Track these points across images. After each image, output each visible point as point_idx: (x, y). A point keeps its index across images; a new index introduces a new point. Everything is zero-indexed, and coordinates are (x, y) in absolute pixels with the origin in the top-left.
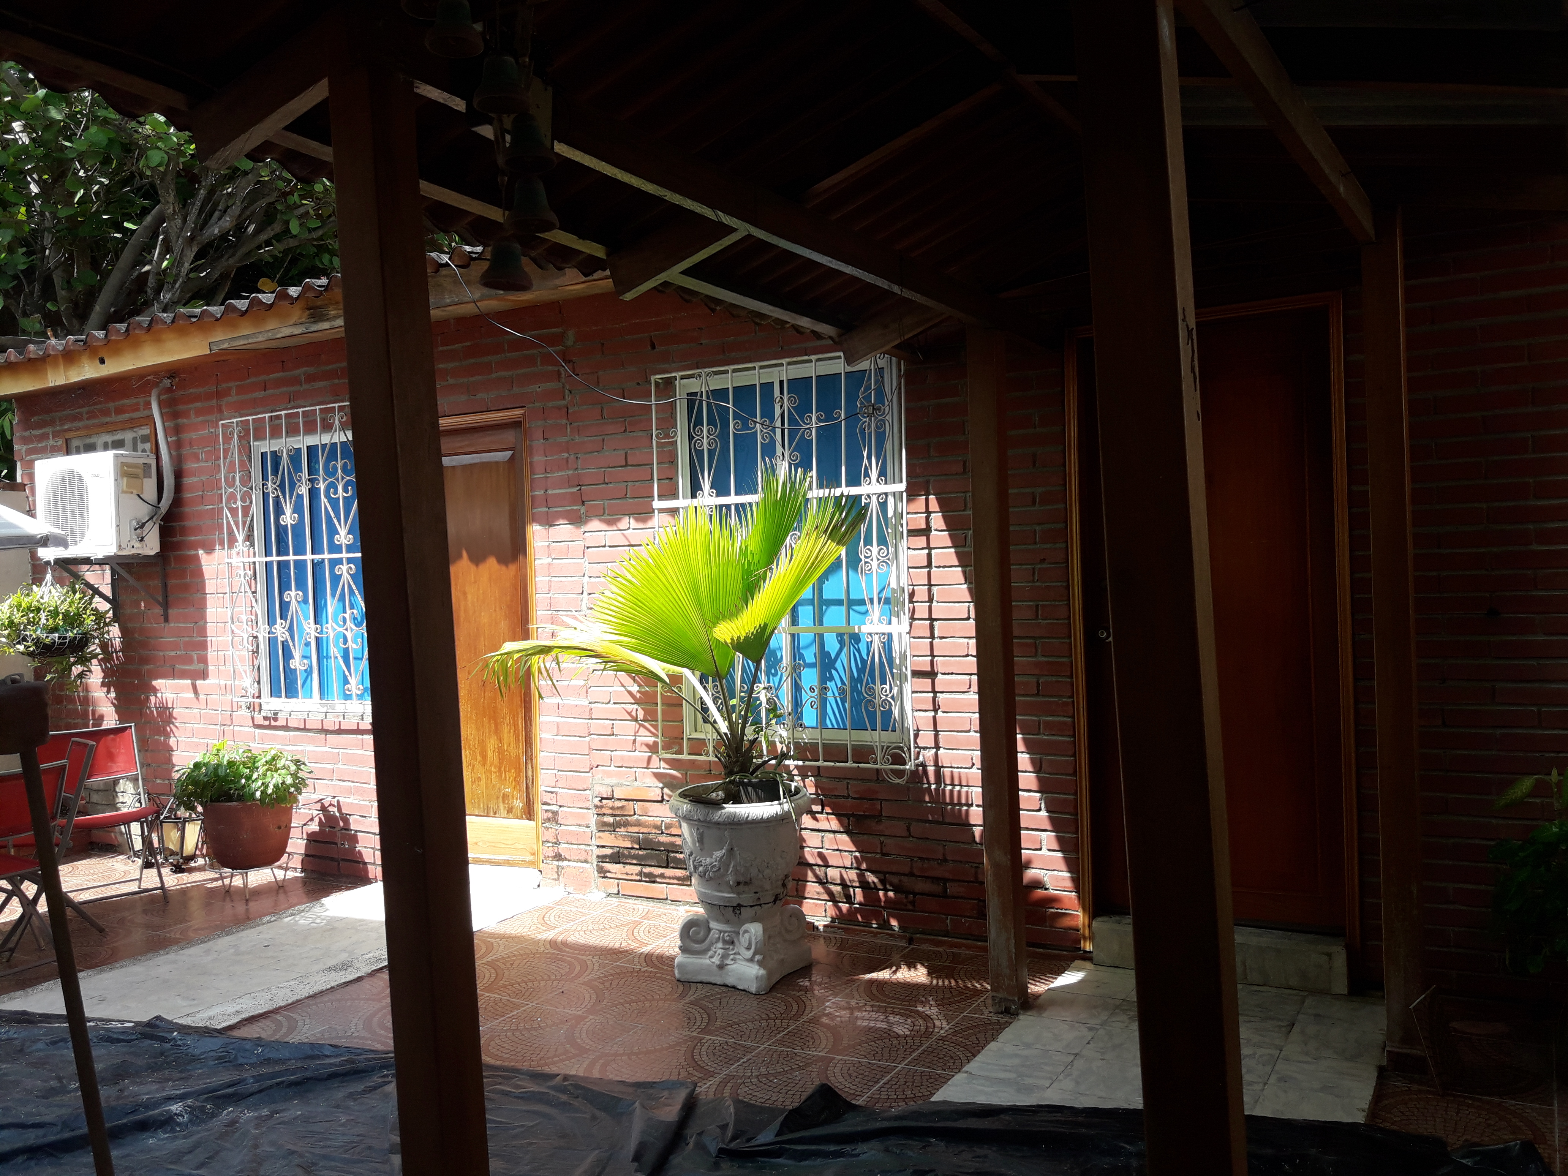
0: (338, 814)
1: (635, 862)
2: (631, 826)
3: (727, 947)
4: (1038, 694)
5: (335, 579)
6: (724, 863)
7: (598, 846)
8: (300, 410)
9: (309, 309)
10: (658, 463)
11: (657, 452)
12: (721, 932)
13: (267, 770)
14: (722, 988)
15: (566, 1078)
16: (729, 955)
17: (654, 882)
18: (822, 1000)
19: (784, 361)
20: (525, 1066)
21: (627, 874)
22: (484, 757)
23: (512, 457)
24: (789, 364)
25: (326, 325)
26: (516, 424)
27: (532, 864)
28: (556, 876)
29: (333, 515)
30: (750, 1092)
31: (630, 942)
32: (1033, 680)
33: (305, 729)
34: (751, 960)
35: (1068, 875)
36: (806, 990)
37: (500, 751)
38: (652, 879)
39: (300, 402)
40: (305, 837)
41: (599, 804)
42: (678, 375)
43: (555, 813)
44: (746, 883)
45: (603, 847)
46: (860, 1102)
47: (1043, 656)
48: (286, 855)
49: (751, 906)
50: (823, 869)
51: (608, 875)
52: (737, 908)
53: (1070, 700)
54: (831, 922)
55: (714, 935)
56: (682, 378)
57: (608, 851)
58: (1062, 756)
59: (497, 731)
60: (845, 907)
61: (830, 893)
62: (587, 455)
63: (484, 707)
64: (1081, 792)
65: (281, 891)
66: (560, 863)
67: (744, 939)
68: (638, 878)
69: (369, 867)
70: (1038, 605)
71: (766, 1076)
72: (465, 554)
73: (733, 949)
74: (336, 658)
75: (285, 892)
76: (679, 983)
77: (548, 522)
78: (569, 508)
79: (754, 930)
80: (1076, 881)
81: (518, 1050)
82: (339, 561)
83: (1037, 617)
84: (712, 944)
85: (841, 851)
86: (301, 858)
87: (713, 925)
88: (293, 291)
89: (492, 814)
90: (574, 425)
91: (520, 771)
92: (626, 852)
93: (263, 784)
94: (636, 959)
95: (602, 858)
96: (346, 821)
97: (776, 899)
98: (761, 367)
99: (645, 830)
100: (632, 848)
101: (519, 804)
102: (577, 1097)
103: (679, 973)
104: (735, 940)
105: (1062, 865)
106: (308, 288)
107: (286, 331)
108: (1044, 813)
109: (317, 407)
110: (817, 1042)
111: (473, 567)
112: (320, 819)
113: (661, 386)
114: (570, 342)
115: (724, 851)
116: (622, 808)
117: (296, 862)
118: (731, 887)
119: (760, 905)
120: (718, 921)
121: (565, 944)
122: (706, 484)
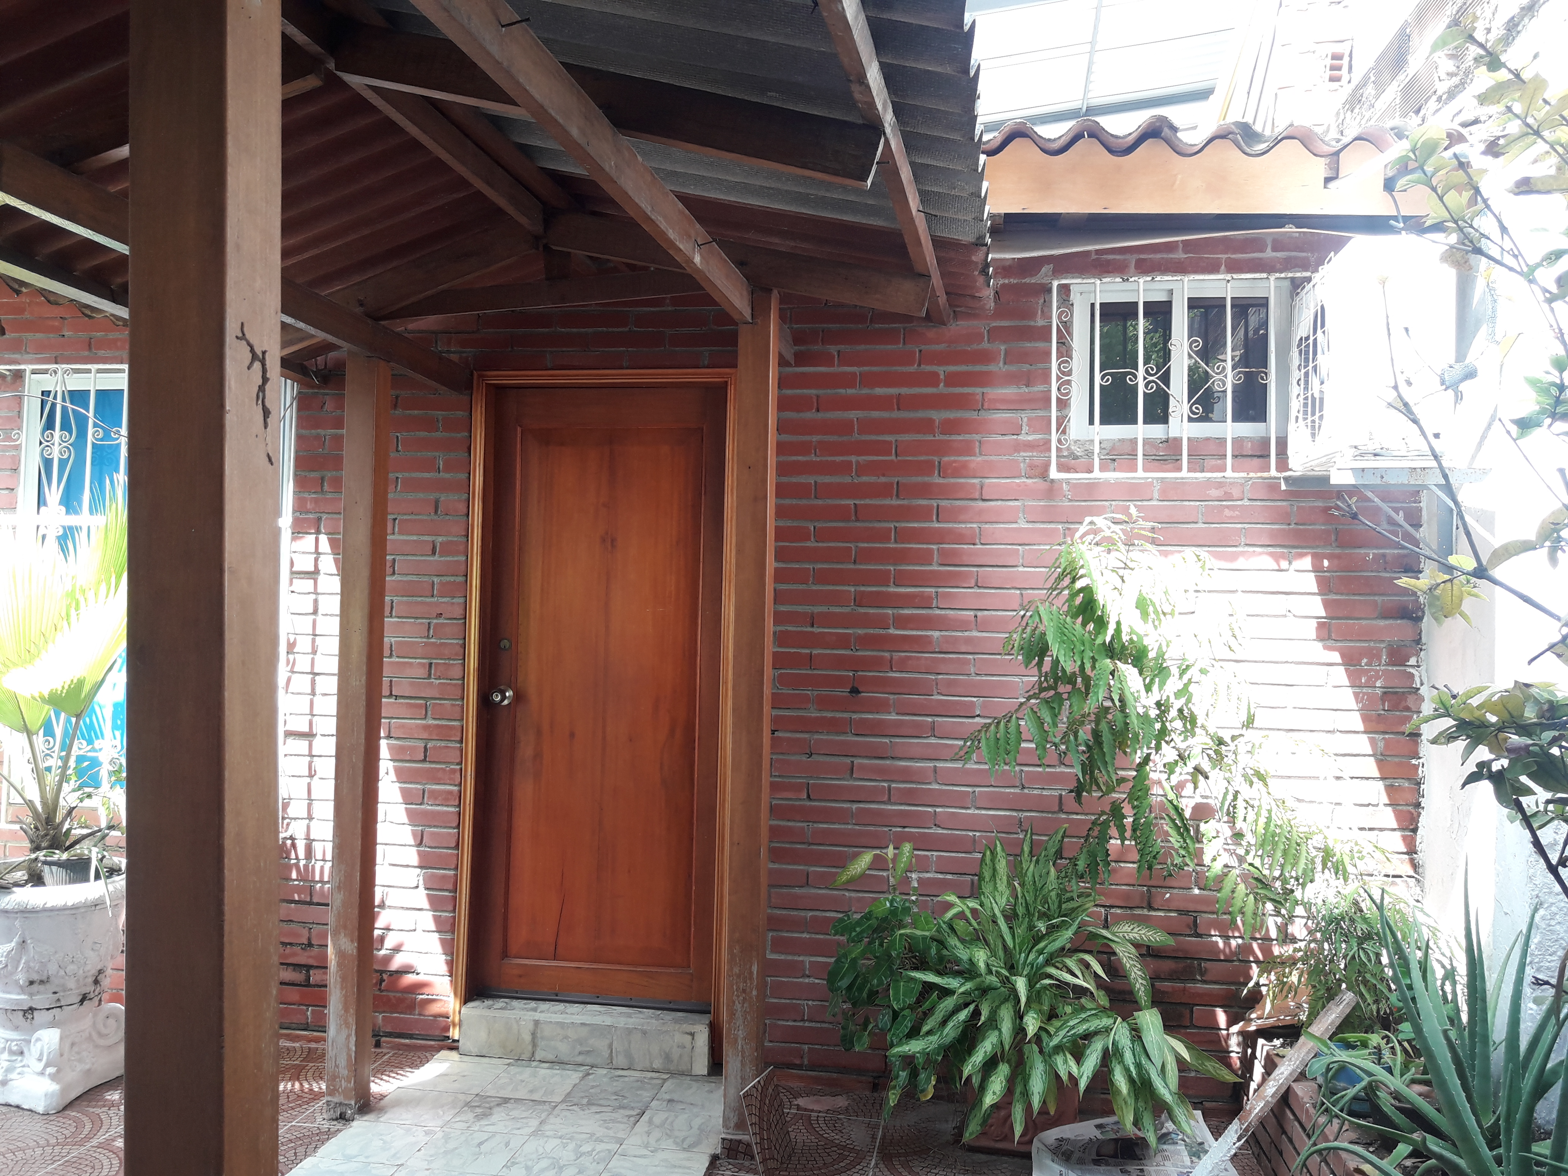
3: (14, 1058)
4: (424, 760)
6: (13, 958)
12: (7, 1041)
14: (4, 1108)
16: (15, 1068)
32: (421, 744)
34: (42, 1073)
35: (444, 957)
42: (28, 368)
44: (42, 982)
47: (434, 719)
49: (48, 1009)
52: (29, 1012)
53: (458, 767)
58: (445, 827)
64: (462, 867)
67: (34, 1050)
70: (430, 665)
73: (21, 1061)
79: (49, 1038)
80: (451, 964)
83: (429, 677)
97: (84, 999)
104: (26, 1051)
105: (438, 947)
108: (422, 891)
113: (9, 378)
115: (13, 944)
118: (21, 987)
119: (60, 1007)
122: (54, 499)
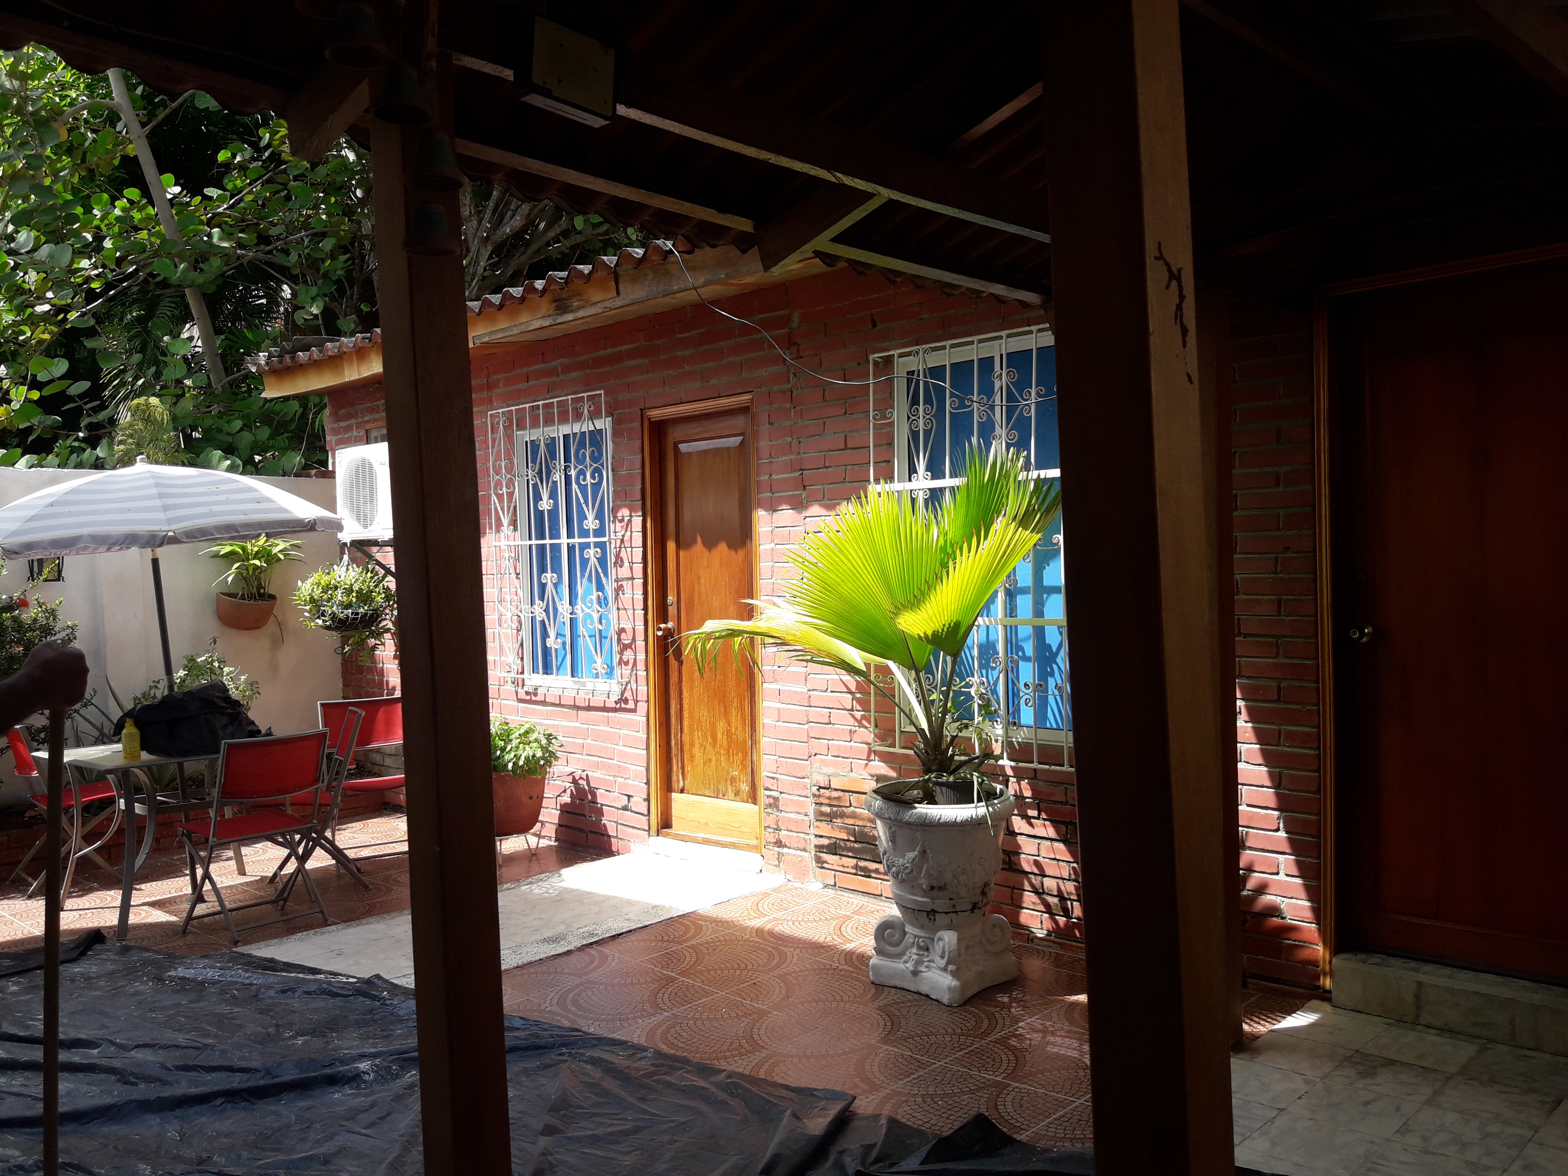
0: (587, 788)
1: (850, 854)
2: (848, 817)
3: (922, 953)
4: (1278, 701)
5: (585, 562)
6: (917, 864)
7: (816, 836)
8: (555, 400)
9: (555, 301)
10: (875, 446)
11: (874, 434)
12: (915, 936)
13: (520, 743)
14: (916, 996)
15: (731, 1075)
16: (923, 962)
17: (869, 877)
18: (1016, 1020)
19: (1004, 333)
20: (696, 1058)
21: (843, 866)
22: (714, 739)
23: (742, 442)
24: (1009, 336)
25: (569, 317)
26: (744, 410)
27: (755, 848)
28: (776, 863)
29: (582, 501)
30: (910, 1112)
31: (835, 937)
32: (1274, 684)
33: (560, 705)
34: (945, 969)
35: (1308, 904)
36: (1003, 1006)
37: (729, 734)
38: (867, 873)
39: (557, 392)
40: (559, 808)
41: (817, 793)
42: (895, 352)
43: (776, 799)
44: (940, 888)
45: (821, 836)
46: (1022, 1137)
47: (1287, 657)
48: (538, 825)
49: (946, 913)
50: (1039, 878)
51: (825, 865)
52: (932, 913)
53: (1315, 708)
54: (1047, 935)
55: (909, 939)
56: (901, 356)
57: (825, 842)
58: (1304, 770)
59: (726, 714)
60: (1062, 920)
61: (1047, 905)
62: (809, 439)
63: (714, 690)
64: (1325, 813)
65: (534, 858)
66: (780, 850)
67: (938, 947)
68: (854, 871)
69: (613, 840)
70: (1280, 601)
71: (932, 1097)
72: (699, 539)
73: (928, 956)
74: (584, 637)
75: (538, 860)
76: (872, 986)
77: (773, 508)
78: (791, 493)
79: (948, 938)
80: (1318, 913)
81: (694, 1040)
82: (587, 545)
83: (1279, 614)
84: (907, 948)
85: (1058, 860)
86: (555, 827)
87: (909, 928)
88: (539, 284)
89: (721, 796)
90: (798, 408)
91: (746, 755)
92: (842, 844)
93: (515, 756)
94: (837, 956)
95: (820, 848)
96: (594, 795)
97: (974, 907)
98: (980, 341)
99: (860, 823)
100: (848, 840)
101: (745, 788)
102: (736, 1097)
103: (873, 975)
104: (930, 947)
105: (1302, 894)
106: (551, 281)
107: (537, 324)
108: (1282, 834)
109: (569, 397)
110: (996, 1066)
111: (706, 553)
112: (572, 791)
113: (881, 364)
114: (795, 323)
115: (916, 853)
116: (838, 798)
117: (550, 830)
118: (924, 891)
119: (956, 912)
120: (912, 924)
121: (771, 933)
122: (921, 466)
